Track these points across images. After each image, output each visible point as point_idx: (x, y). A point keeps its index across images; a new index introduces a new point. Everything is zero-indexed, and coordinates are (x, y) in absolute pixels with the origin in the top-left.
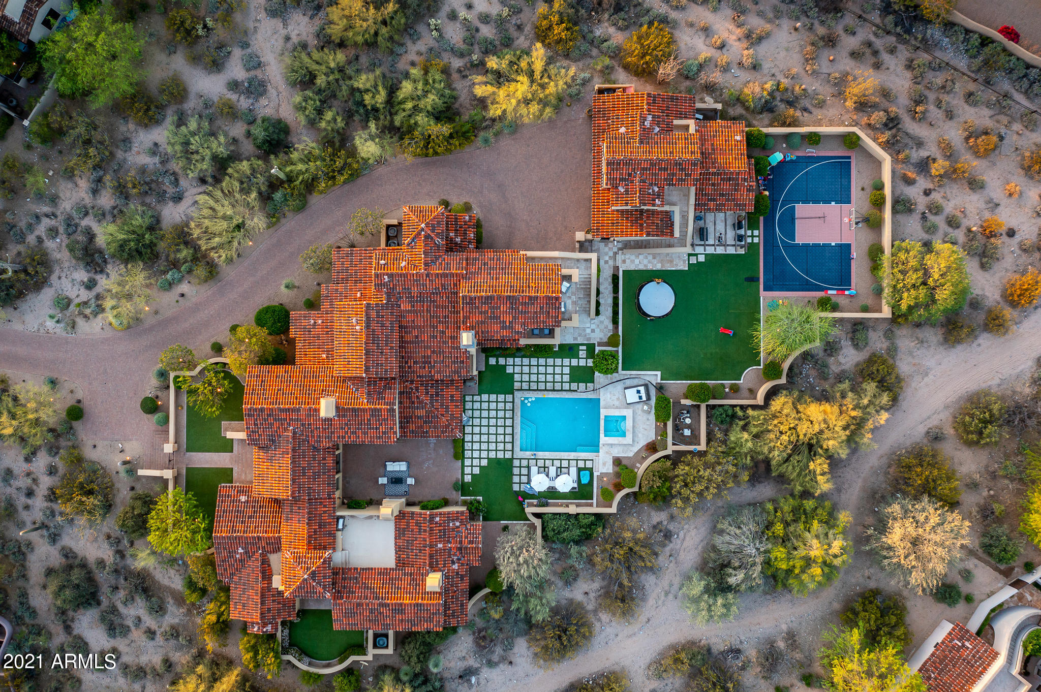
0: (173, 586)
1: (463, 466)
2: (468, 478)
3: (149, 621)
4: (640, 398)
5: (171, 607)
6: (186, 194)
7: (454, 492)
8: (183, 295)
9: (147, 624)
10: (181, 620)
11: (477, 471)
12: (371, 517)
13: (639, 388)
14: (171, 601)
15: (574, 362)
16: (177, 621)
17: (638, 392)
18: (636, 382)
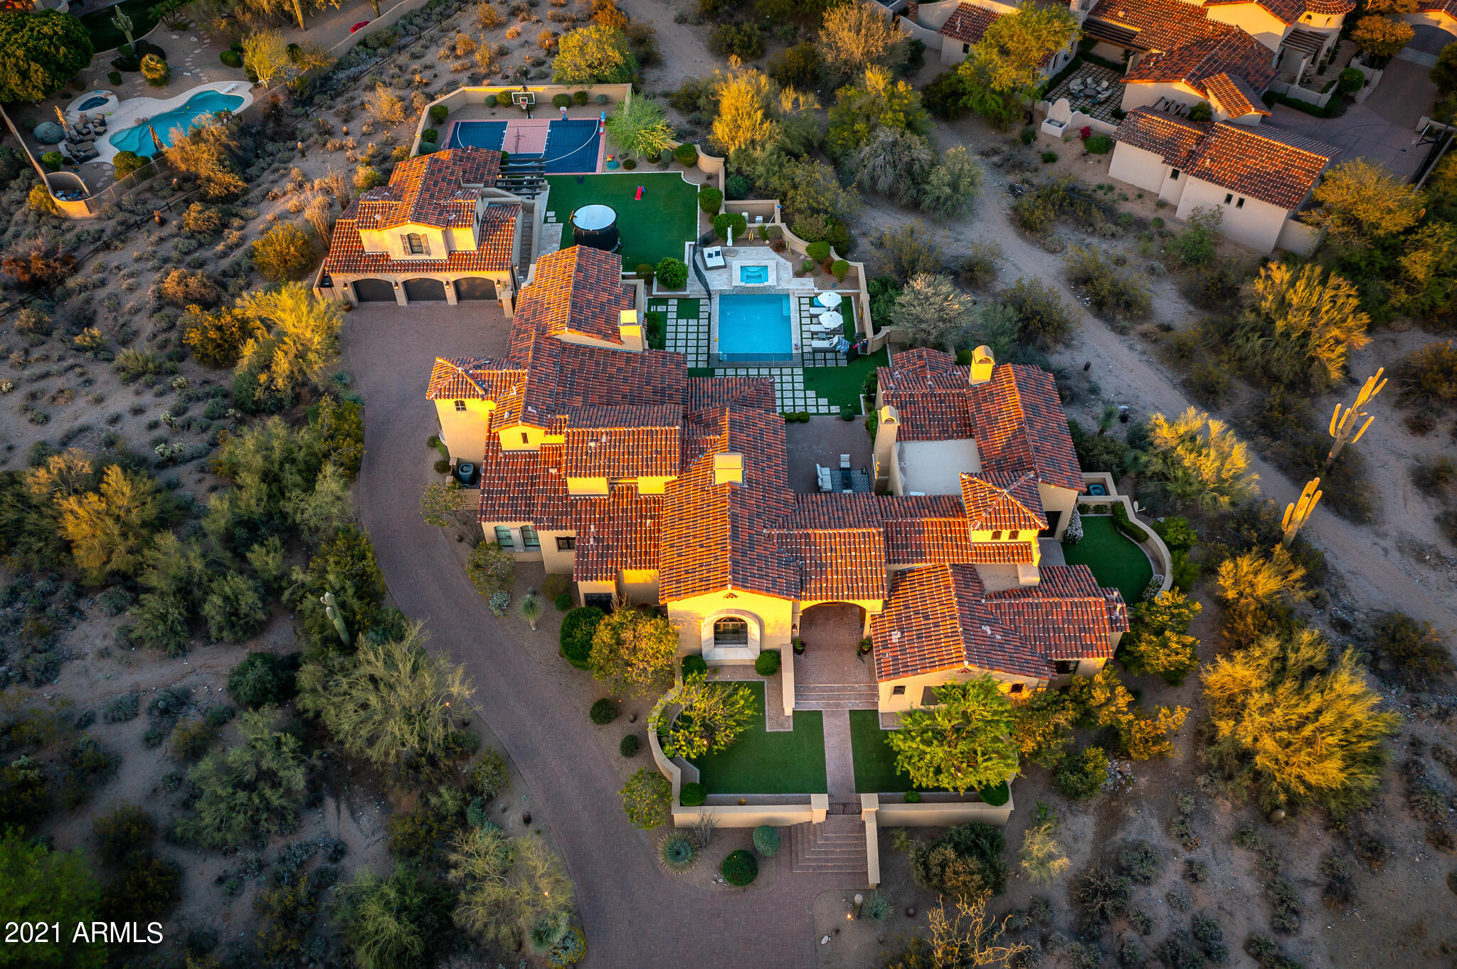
0: (1090, 835)
1: (818, 414)
2: (835, 409)
3: (1171, 875)
4: (717, 254)
5: (1130, 833)
6: (334, 833)
7: (856, 422)
8: (527, 820)
9: (1178, 878)
10: (1151, 815)
11: (823, 401)
12: (903, 470)
13: (706, 255)
14: (1120, 835)
15: (673, 315)
16: (1154, 822)
17: (710, 256)
18: (698, 258)
